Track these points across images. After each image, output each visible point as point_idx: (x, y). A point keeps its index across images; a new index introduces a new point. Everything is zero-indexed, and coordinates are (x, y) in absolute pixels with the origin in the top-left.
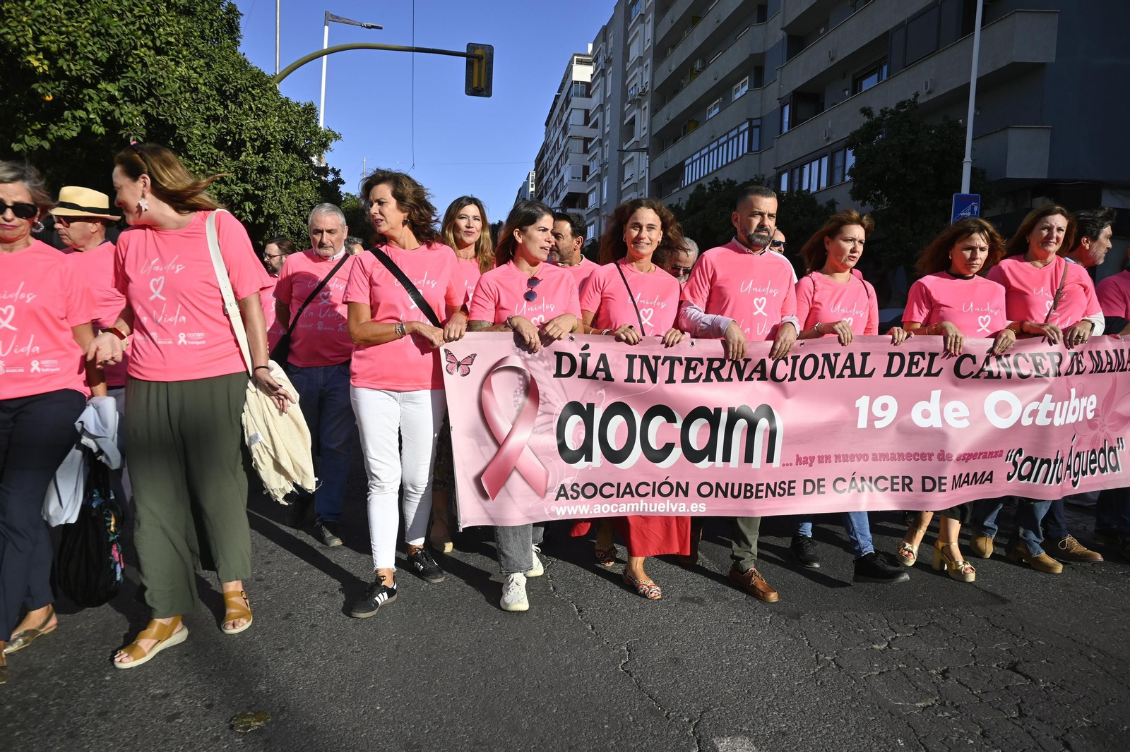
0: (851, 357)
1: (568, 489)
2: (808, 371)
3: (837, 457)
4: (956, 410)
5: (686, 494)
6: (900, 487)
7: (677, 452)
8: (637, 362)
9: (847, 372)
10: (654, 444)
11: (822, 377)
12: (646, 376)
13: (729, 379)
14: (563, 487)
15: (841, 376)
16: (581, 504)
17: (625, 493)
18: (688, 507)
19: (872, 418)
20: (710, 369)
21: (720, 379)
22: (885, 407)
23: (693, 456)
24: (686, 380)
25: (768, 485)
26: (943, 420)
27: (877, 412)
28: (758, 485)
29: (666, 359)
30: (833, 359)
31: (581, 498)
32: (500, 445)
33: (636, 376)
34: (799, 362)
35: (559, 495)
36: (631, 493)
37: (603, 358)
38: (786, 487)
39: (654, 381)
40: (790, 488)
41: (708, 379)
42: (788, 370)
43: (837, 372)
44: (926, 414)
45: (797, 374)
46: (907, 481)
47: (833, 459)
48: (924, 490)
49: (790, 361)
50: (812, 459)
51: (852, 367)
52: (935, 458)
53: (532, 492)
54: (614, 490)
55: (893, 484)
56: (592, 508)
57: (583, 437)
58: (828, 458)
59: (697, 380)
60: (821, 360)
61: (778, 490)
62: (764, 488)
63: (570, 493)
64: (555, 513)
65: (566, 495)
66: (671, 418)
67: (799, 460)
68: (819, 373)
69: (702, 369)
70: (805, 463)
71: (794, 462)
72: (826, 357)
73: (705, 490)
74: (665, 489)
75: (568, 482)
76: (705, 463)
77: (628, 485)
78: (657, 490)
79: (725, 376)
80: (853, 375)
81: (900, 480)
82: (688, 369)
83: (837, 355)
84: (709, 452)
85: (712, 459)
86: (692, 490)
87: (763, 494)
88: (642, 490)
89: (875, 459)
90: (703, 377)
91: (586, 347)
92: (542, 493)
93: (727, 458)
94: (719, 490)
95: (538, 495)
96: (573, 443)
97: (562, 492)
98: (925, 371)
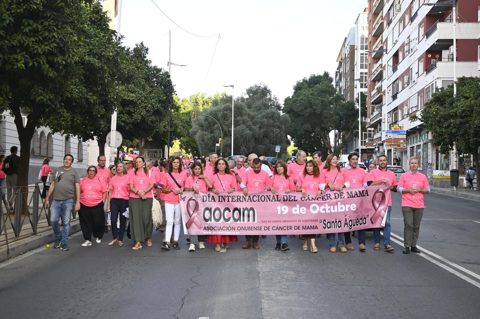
0: (274, 196)
1: (206, 228)
2: (263, 200)
3: (273, 221)
4: (303, 209)
5: (234, 230)
6: (289, 229)
7: (232, 219)
8: (221, 197)
9: (273, 200)
10: (226, 218)
11: (267, 201)
12: (223, 200)
13: (243, 201)
14: (205, 227)
15: (272, 201)
16: (210, 231)
17: (220, 229)
18: (235, 233)
19: (282, 212)
20: (238, 199)
21: (240, 201)
22: (285, 209)
23: (236, 220)
24: (232, 201)
25: (254, 227)
26: (300, 212)
27: (283, 210)
28: (252, 227)
29: (227, 196)
30: (269, 197)
31: (210, 230)
32: (190, 216)
33: (221, 200)
34: (260, 197)
35: (204, 229)
36: (221, 229)
37: (213, 196)
38: (259, 228)
39: (225, 201)
40: (260, 228)
41: (237, 201)
42: (257, 199)
43: (271, 200)
44: (296, 210)
45: (260, 200)
46: (291, 227)
47: (272, 222)
48: (295, 229)
49: (257, 197)
50: (266, 221)
51: (275, 199)
52: (297, 221)
53: (197, 228)
54: (217, 229)
55: (287, 228)
56: (212, 233)
57: (209, 216)
58: (271, 221)
59: (235, 201)
60: (266, 197)
61: (257, 229)
62: (253, 228)
63: (207, 229)
64: (203, 233)
65: (206, 229)
66: (230, 211)
67: (262, 221)
68: (266, 200)
69: (236, 199)
70: (264, 222)
71: (261, 222)
72: (267, 196)
73: (239, 229)
74: (230, 228)
75: (206, 226)
76: (239, 222)
77: (220, 227)
78: (227, 229)
79: (242, 201)
80: (275, 201)
81: (289, 227)
82: (232, 199)
83: (270, 196)
84: (239, 219)
85: (240, 221)
86: (236, 229)
87: (253, 229)
88: (224, 228)
89: (283, 222)
90: (236, 201)
91: (209, 194)
92: (200, 228)
93: (244, 221)
94: (242, 228)
95: (199, 228)
96: (207, 217)
97: (205, 228)
98: (293, 200)
